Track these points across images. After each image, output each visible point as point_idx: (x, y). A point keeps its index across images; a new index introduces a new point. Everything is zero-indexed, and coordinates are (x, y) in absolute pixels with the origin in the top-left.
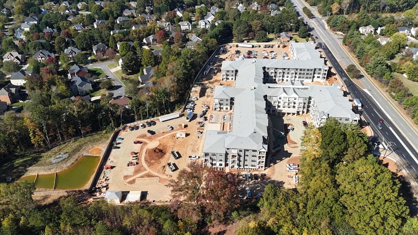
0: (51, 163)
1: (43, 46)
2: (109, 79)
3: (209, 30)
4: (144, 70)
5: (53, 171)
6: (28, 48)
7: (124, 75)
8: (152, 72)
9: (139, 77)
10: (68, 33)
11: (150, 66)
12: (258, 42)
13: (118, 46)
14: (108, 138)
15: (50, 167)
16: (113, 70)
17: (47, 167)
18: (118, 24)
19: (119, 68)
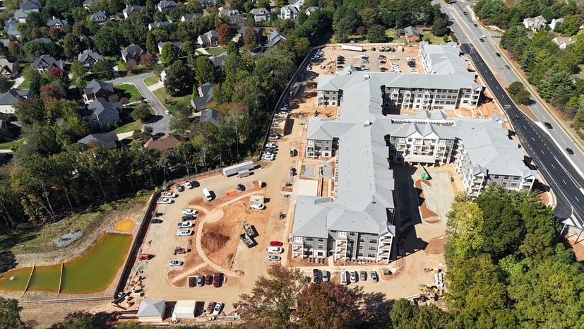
0: (55, 248)
1: (46, 50)
2: (146, 102)
3: (297, 22)
4: (200, 90)
5: (57, 261)
6: (24, 53)
7: (168, 97)
8: (211, 94)
9: (192, 101)
10: (83, 27)
11: (208, 84)
12: (371, 42)
13: (160, 49)
14: (144, 203)
15: (55, 253)
16: (153, 88)
17: (49, 255)
18: (160, 13)
19: (161, 84)
